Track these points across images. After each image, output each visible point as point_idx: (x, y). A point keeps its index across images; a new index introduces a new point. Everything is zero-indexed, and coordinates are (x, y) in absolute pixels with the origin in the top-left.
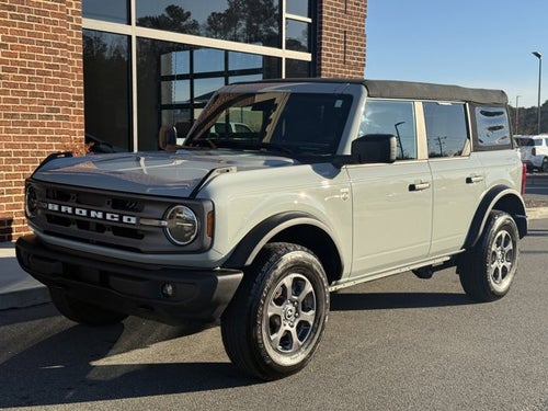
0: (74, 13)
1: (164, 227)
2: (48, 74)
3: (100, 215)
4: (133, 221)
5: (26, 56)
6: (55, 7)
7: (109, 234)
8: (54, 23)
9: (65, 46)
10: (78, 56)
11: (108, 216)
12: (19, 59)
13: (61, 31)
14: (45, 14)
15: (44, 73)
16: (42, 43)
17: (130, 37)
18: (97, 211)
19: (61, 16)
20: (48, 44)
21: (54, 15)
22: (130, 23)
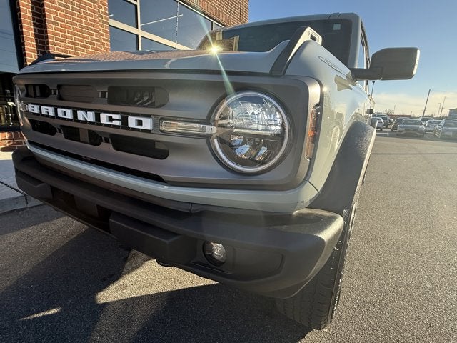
0: (103, 13)
1: (208, 137)
2: (88, 47)
3: (90, 117)
4: (147, 124)
5: (71, 33)
6: (90, 5)
7: (107, 147)
8: (90, 15)
9: (98, 32)
10: (107, 40)
11: (104, 118)
12: (66, 34)
13: (95, 21)
14: (84, 8)
15: (85, 47)
16: (82, 27)
17: (137, 36)
18: (86, 110)
19: (94, 12)
20: (87, 28)
21: (90, 10)
22: (137, 27)
